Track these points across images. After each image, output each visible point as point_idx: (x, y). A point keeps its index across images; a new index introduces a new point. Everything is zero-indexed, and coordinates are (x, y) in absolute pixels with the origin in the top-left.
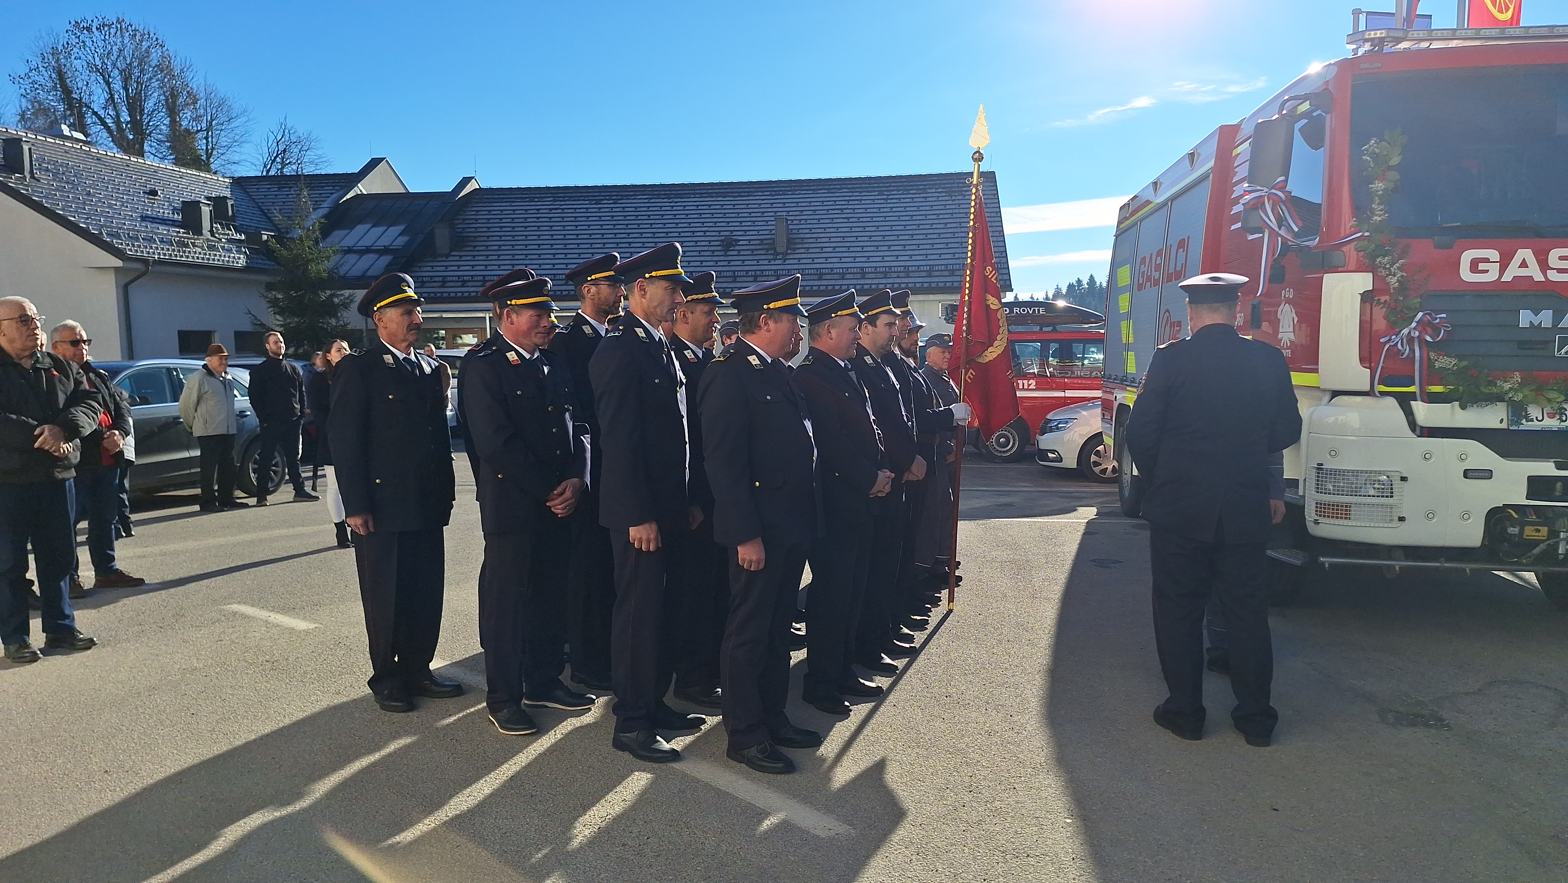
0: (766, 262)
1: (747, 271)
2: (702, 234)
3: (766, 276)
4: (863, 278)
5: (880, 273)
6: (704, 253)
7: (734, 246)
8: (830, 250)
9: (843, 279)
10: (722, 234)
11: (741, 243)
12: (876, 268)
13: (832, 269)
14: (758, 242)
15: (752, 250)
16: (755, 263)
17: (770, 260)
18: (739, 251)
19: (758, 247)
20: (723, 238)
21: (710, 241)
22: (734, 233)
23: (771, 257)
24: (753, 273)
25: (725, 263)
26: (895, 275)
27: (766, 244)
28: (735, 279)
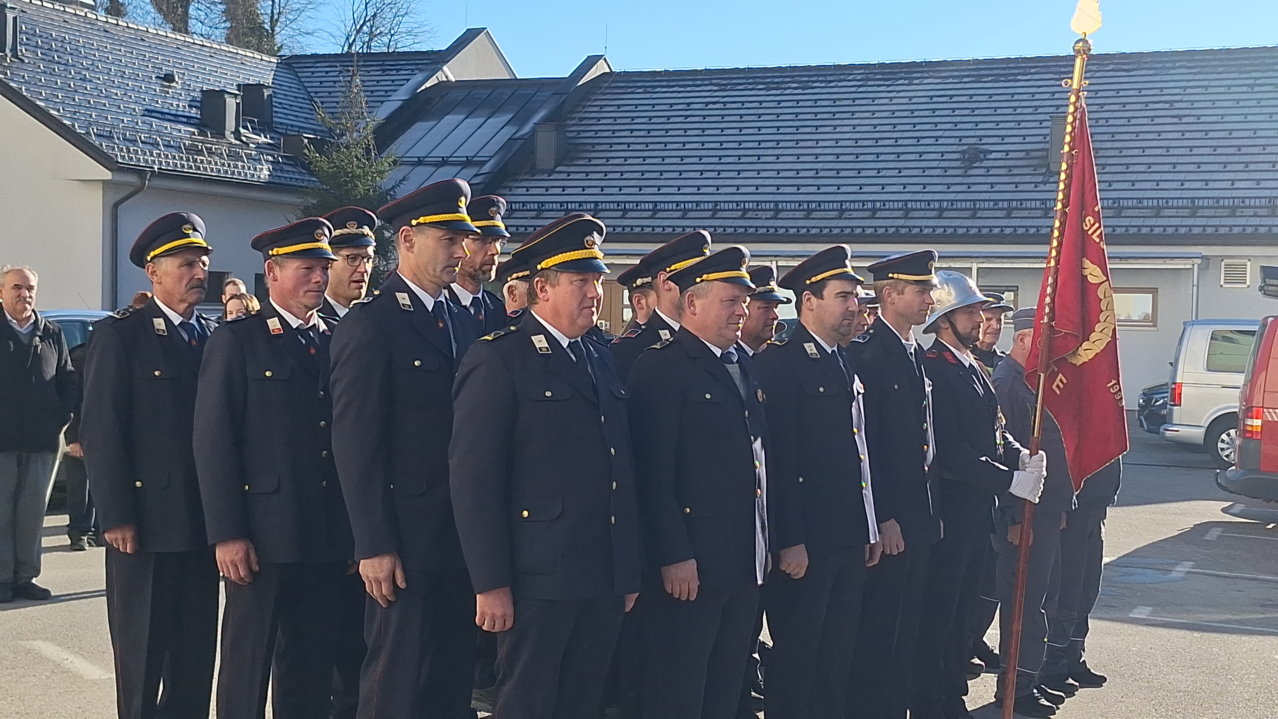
0: (1031, 187)
1: (996, 201)
2: (931, 141)
3: (1026, 209)
4: (1193, 216)
5: (1223, 207)
6: (932, 172)
7: (982, 160)
8: (1143, 168)
9: (1157, 216)
10: (964, 141)
11: (993, 155)
12: (1218, 199)
13: (1140, 200)
14: (1022, 155)
15: (1010, 168)
16: (1012, 187)
17: (1036, 184)
18: (988, 168)
19: (1020, 163)
20: (966, 147)
21: (943, 153)
22: (984, 140)
23: (1040, 179)
24: (1006, 205)
25: (963, 188)
26: (1251, 212)
27: (1034, 158)
28: (975, 214)
